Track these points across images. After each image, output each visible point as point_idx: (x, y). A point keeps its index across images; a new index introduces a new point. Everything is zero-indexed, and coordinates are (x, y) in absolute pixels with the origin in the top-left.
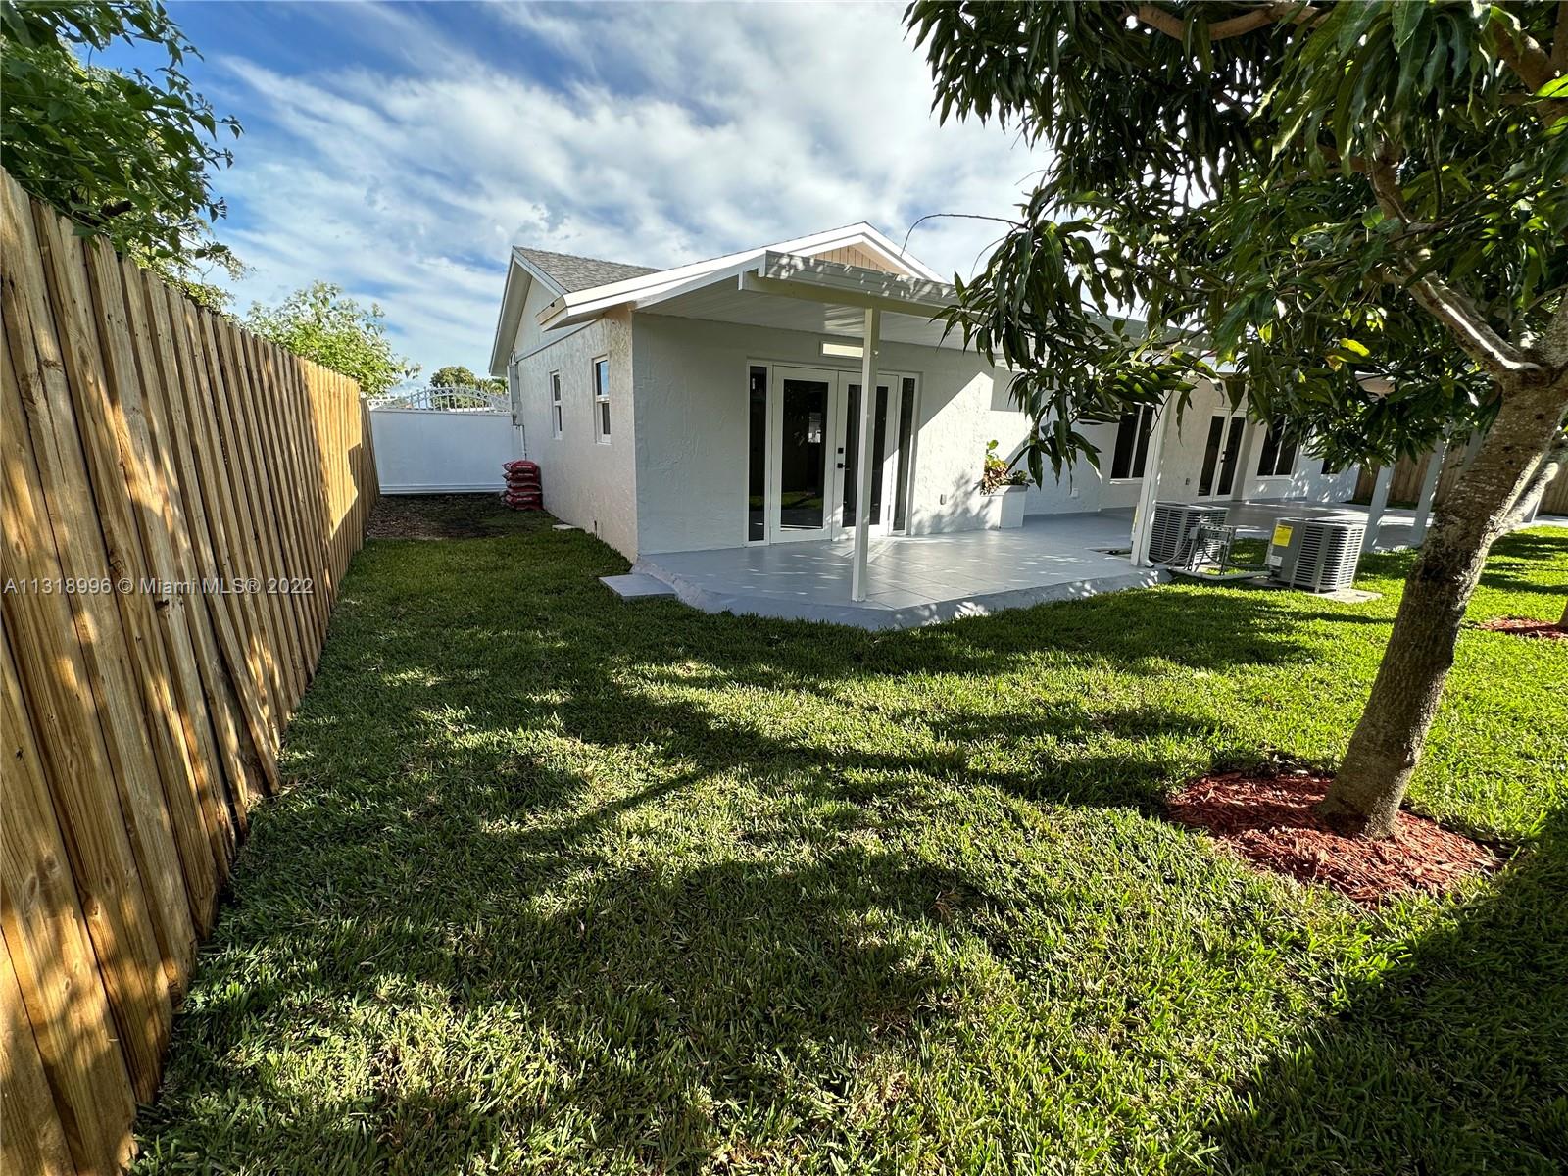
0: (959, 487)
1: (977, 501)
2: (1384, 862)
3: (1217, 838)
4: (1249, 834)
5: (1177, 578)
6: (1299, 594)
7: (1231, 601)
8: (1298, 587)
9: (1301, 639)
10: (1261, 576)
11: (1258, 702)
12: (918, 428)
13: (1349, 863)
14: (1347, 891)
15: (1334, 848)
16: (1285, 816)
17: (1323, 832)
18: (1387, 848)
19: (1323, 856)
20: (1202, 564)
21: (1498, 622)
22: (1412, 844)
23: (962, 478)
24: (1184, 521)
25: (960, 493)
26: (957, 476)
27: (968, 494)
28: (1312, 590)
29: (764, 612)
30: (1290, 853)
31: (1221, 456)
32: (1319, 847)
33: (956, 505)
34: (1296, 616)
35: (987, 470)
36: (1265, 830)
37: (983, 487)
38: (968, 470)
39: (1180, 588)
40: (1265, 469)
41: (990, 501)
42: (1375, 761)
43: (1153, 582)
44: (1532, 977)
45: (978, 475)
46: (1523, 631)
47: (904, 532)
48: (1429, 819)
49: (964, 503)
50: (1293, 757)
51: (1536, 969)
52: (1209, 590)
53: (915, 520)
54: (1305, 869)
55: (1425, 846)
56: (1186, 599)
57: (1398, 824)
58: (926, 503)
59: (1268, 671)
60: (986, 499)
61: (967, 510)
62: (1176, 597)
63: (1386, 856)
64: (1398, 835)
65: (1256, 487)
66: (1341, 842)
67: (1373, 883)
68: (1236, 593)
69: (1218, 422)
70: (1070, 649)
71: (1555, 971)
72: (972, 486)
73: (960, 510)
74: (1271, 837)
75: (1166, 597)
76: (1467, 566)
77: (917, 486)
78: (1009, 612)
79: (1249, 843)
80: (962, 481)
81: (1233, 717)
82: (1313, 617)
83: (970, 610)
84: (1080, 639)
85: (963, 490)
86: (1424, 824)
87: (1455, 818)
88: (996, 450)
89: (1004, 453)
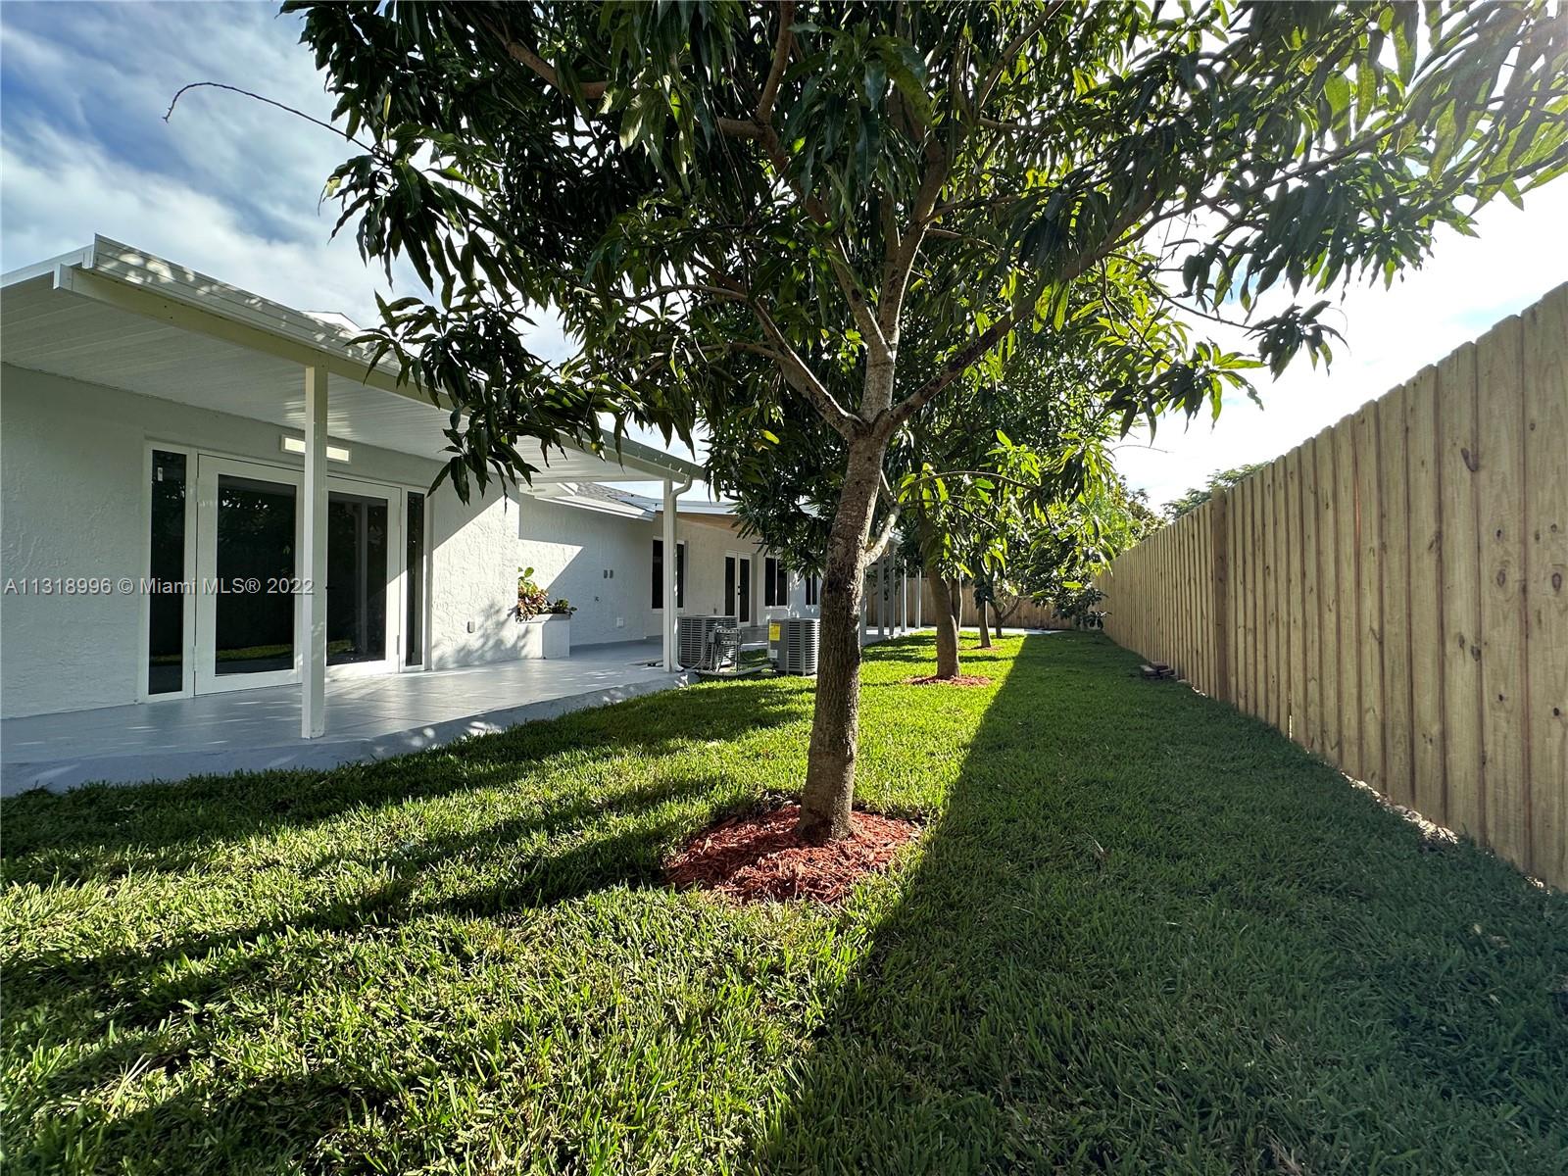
0: (488, 617)
1: (512, 631)
2: (848, 858)
3: (712, 888)
4: (740, 873)
5: (703, 678)
6: (793, 678)
7: (744, 688)
8: (795, 673)
9: (793, 707)
10: (766, 670)
11: (758, 755)
12: (431, 549)
13: (821, 869)
14: (820, 896)
15: (810, 860)
16: (771, 843)
17: (801, 848)
18: (849, 844)
19: (801, 869)
20: (725, 665)
21: (909, 679)
22: (868, 835)
23: (491, 606)
24: (704, 628)
25: (490, 624)
26: (486, 603)
27: (501, 625)
28: (801, 674)
29: (117, 779)
30: (774, 878)
31: (737, 590)
32: (796, 863)
33: (486, 637)
34: (790, 692)
35: (522, 596)
36: (754, 863)
37: (519, 613)
38: (499, 597)
39: (706, 685)
40: (769, 601)
41: (527, 632)
42: (826, 762)
43: (684, 683)
44: (951, 914)
45: (514, 600)
46: (921, 682)
47: (422, 667)
48: (878, 813)
49: (497, 634)
50: (780, 791)
51: (951, 907)
52: (728, 684)
53: (435, 655)
54: (785, 890)
55: (877, 834)
56: (710, 692)
57: (855, 822)
58: (446, 633)
59: (766, 734)
60: (522, 627)
61: (499, 643)
62: (701, 691)
63: (849, 852)
64: (856, 831)
65: (766, 615)
66: (817, 852)
67: (840, 880)
68: (749, 683)
69: (730, 562)
70: (589, 747)
71: (963, 903)
72: (503, 616)
73: (491, 643)
74: (759, 868)
75: (693, 693)
76: (853, 577)
77: (434, 610)
78: (531, 725)
79: (740, 882)
80: (492, 610)
81: (737, 772)
82: (801, 692)
83: (479, 730)
84: (604, 738)
85: (494, 619)
86: (875, 818)
87: (894, 807)
88: (532, 578)
89: (542, 582)
